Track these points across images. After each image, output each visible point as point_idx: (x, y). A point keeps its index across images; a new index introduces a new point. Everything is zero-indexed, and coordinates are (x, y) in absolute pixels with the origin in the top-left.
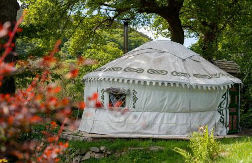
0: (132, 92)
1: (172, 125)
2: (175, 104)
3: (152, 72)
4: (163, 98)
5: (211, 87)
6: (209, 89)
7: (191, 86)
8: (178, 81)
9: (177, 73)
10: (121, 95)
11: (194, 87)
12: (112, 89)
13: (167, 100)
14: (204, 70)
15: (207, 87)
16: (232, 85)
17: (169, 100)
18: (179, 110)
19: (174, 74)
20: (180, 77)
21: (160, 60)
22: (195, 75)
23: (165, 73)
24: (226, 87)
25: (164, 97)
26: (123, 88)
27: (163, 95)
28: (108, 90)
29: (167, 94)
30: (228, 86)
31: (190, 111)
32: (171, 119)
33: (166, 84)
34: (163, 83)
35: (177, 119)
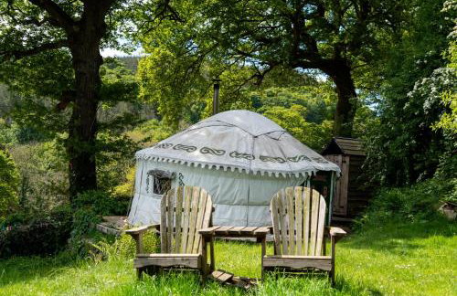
0: (178, 176)
1: (224, 220)
2: (229, 194)
3: (206, 151)
4: (214, 185)
5: (280, 174)
6: (277, 176)
7: (251, 172)
8: (234, 164)
9: (237, 154)
10: (167, 179)
11: (255, 173)
12: (156, 171)
13: (219, 188)
14: (282, 151)
15: (273, 174)
16: (313, 172)
17: (222, 188)
18: (235, 202)
19: (234, 155)
20: (239, 160)
21: (223, 137)
22: (262, 158)
23: (222, 153)
24: (304, 175)
25: (216, 184)
26: (167, 170)
27: (216, 181)
28: (151, 173)
29: (221, 180)
30: (307, 173)
31: (249, 204)
32: (225, 213)
33: (218, 167)
34: (214, 167)
35: (233, 213)
